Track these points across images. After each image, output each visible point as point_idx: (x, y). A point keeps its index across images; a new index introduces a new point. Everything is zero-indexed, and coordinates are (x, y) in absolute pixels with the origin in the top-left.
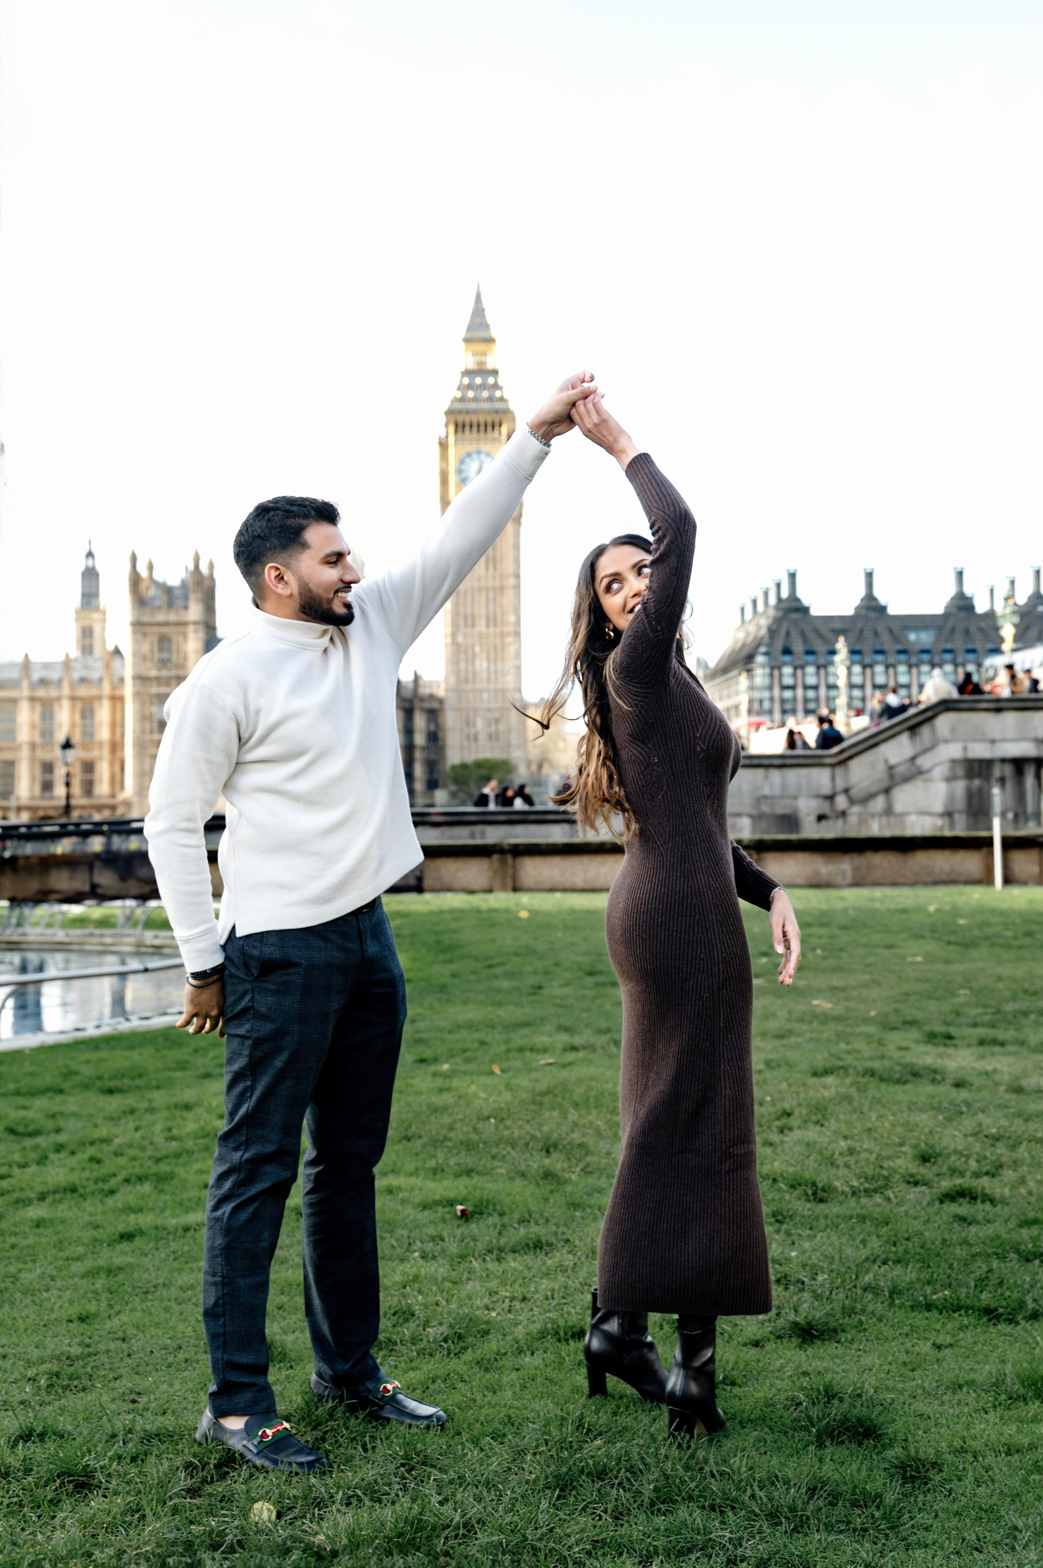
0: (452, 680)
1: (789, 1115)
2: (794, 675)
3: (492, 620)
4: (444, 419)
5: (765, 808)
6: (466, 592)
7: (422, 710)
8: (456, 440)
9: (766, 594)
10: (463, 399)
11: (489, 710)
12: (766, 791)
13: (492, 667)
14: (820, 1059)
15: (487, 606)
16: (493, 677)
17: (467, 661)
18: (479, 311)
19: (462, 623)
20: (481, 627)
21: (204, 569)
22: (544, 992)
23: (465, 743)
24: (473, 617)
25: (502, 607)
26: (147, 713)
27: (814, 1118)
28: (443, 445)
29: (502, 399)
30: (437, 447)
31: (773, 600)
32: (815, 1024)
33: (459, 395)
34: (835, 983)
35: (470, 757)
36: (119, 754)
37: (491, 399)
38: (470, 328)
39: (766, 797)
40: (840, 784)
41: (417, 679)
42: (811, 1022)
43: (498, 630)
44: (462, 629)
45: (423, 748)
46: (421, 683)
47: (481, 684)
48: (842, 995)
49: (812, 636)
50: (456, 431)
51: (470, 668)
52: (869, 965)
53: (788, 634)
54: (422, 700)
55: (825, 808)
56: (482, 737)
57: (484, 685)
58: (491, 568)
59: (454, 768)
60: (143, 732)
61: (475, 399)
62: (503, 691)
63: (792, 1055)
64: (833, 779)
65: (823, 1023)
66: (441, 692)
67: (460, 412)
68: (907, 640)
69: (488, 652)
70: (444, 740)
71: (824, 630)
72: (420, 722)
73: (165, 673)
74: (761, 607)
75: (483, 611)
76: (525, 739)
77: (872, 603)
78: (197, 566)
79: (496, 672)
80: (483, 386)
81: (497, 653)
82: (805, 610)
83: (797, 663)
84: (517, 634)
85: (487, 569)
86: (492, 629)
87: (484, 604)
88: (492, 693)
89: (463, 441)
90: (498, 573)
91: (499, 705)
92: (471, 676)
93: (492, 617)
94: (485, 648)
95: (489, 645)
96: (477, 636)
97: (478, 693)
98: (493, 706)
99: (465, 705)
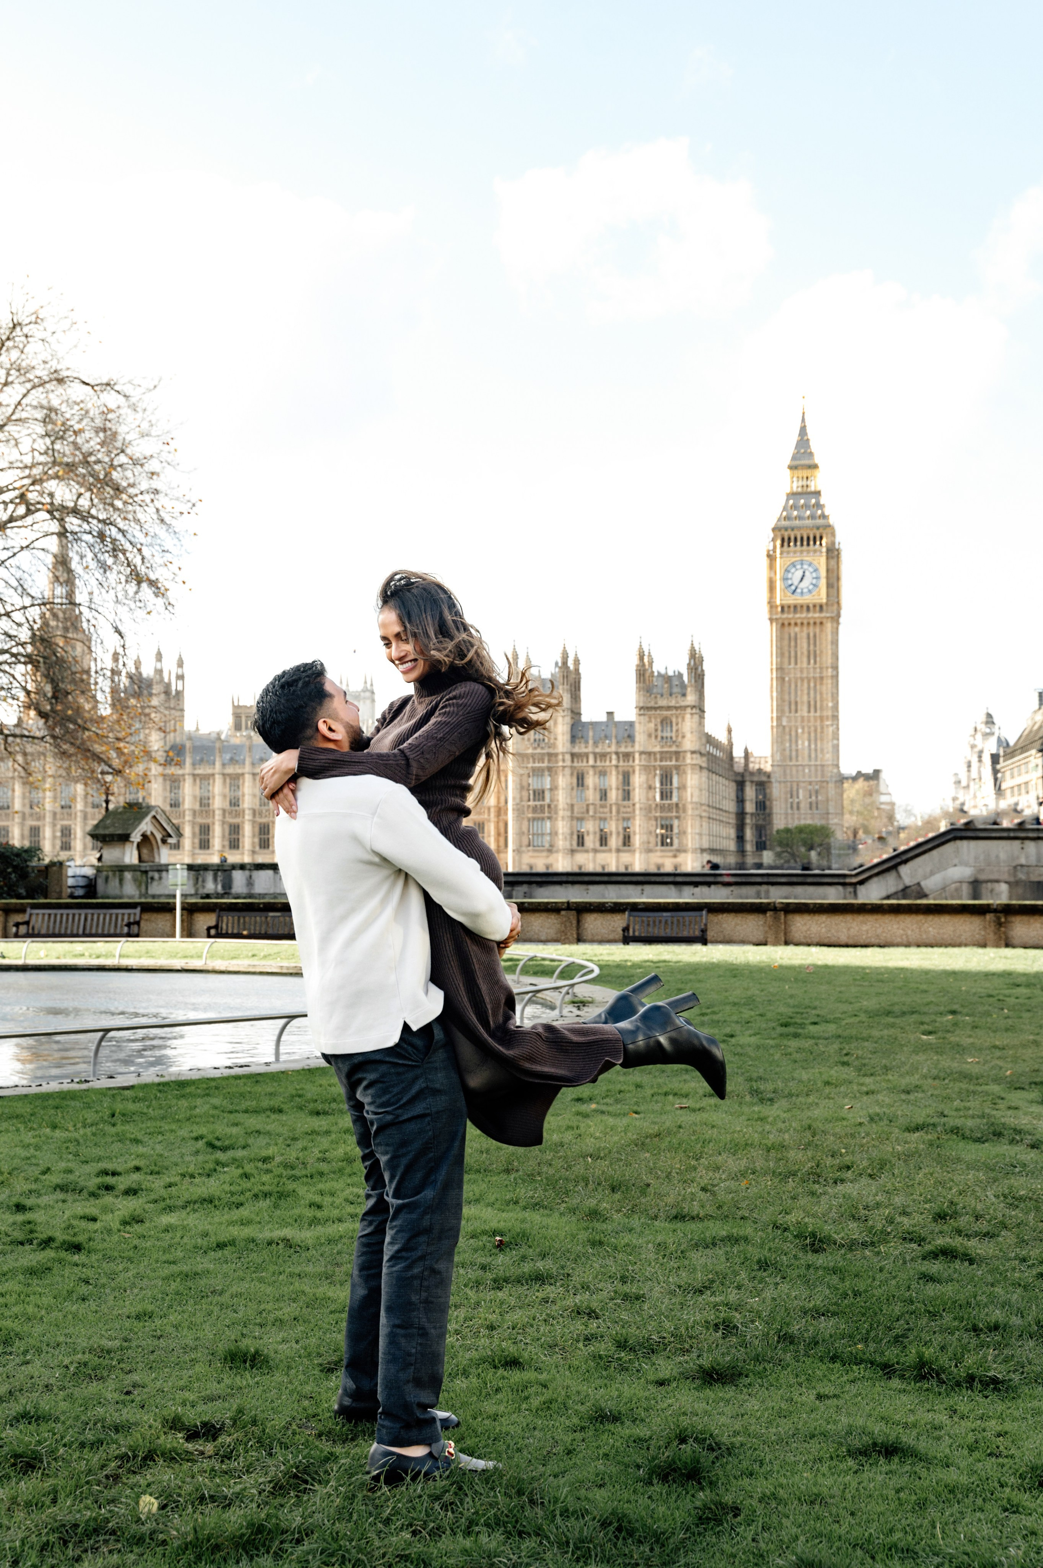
0: (778, 757)
3: (812, 706)
4: (772, 535)
6: (790, 681)
7: (752, 782)
8: (781, 553)
10: (787, 518)
11: (810, 783)
13: (813, 746)
15: (809, 694)
16: (813, 755)
17: (790, 741)
18: (803, 441)
19: (787, 709)
20: (803, 711)
21: (571, 664)
23: (789, 811)
24: (796, 703)
25: (821, 694)
26: (525, 784)
28: (771, 557)
29: (824, 516)
30: (765, 558)
33: (785, 514)
35: (793, 823)
36: (502, 817)
37: (812, 517)
38: (794, 458)
41: (747, 755)
43: (818, 714)
44: (787, 715)
45: (752, 814)
46: (752, 759)
47: (803, 760)
50: (782, 545)
51: (794, 747)
54: (752, 774)
56: (804, 806)
57: (806, 762)
58: (812, 661)
59: (778, 831)
60: (521, 800)
61: (799, 518)
62: (823, 766)
66: (768, 768)
67: (786, 529)
69: (809, 733)
70: (771, 808)
72: (750, 792)
73: (539, 751)
75: (805, 698)
76: (843, 807)
78: (565, 663)
79: (816, 750)
80: (806, 506)
81: (816, 735)
84: (835, 718)
85: (809, 663)
86: (812, 714)
87: (806, 692)
88: (813, 768)
89: (788, 552)
90: (818, 665)
91: (819, 779)
92: (794, 754)
93: (812, 703)
94: (806, 729)
95: (809, 727)
96: (799, 719)
97: (800, 768)
98: (813, 779)
99: (789, 779)
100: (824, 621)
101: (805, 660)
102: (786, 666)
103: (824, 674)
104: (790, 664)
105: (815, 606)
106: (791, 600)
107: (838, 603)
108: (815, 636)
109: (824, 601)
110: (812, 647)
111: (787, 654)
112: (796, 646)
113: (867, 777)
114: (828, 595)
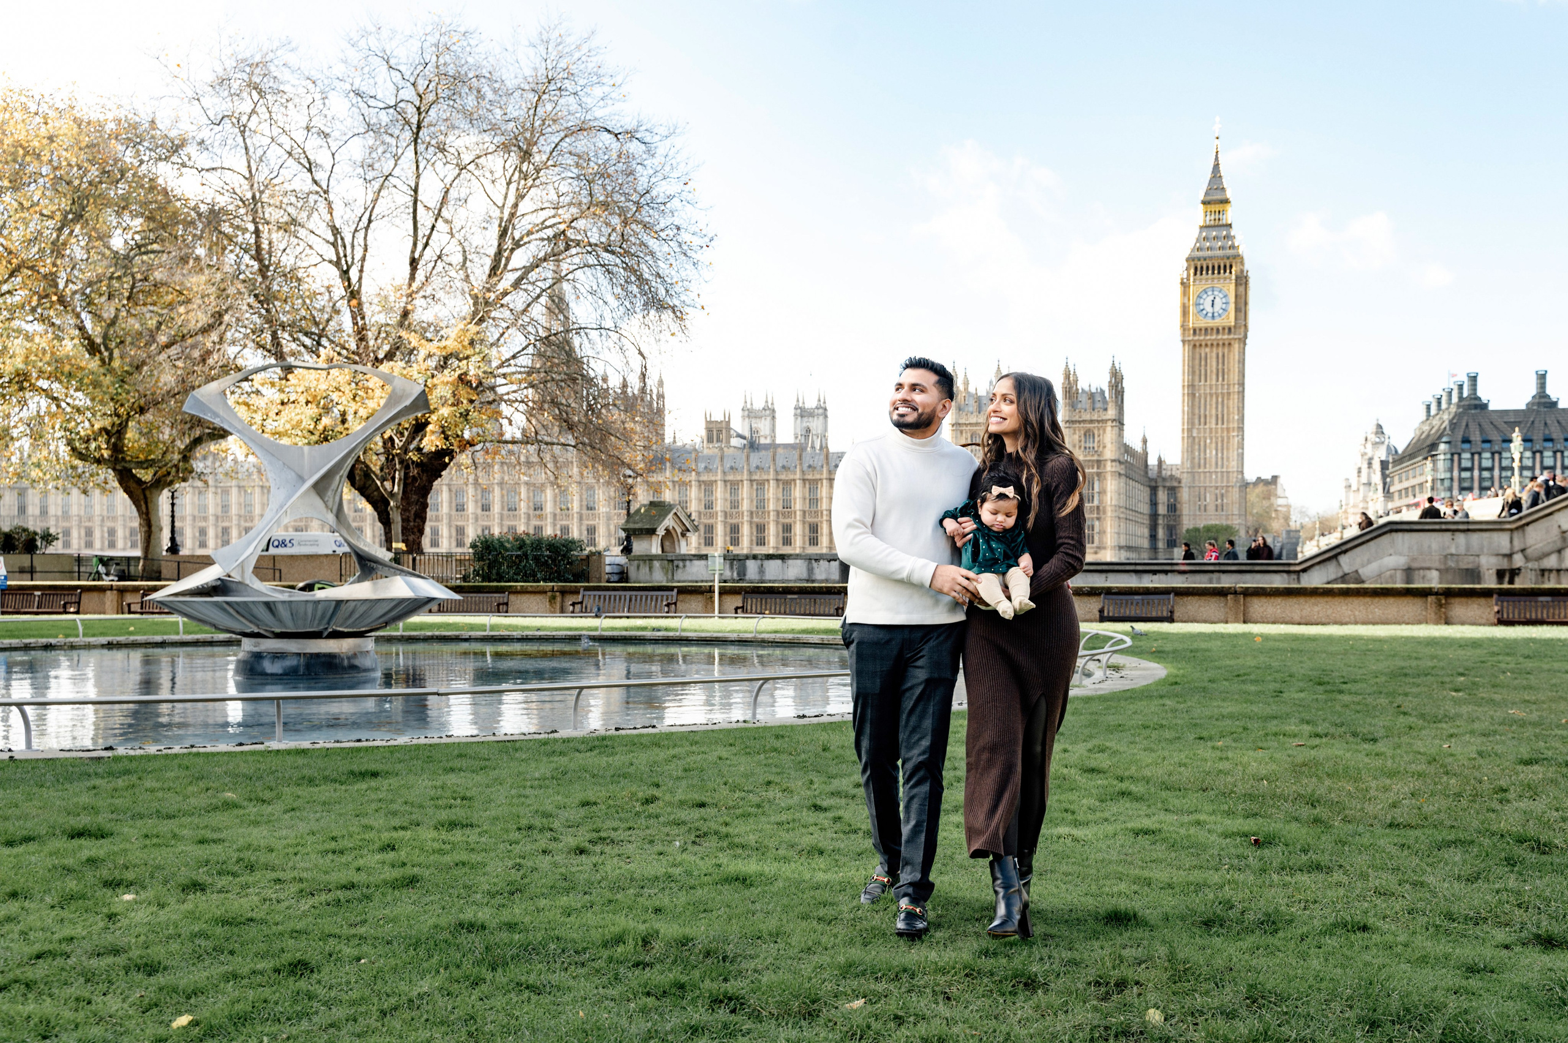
0: (1188, 464)
1: (1505, 791)
2: (1472, 459)
3: (1220, 419)
4: (1186, 265)
5: (1452, 564)
6: (1200, 396)
7: (1164, 487)
8: (1195, 281)
9: (1450, 394)
10: (1201, 249)
11: (1217, 488)
12: (1453, 551)
13: (1220, 455)
14: (1525, 752)
15: (1217, 408)
16: (1220, 463)
17: (1200, 450)
18: (1216, 178)
19: (1197, 421)
20: (1212, 423)
22: (1284, 695)
23: (1197, 513)
24: (1206, 416)
25: (1229, 407)
27: (1527, 795)
28: (1185, 285)
29: (1233, 247)
30: (1181, 285)
31: (1455, 399)
32: (1514, 727)
33: (1198, 245)
34: (1527, 698)
35: (1201, 523)
37: (1224, 247)
38: (1208, 194)
39: (1452, 555)
40: (1517, 545)
41: (1160, 462)
42: (1511, 726)
43: (1225, 426)
44: (1197, 426)
45: (1164, 516)
46: (1164, 467)
47: (1211, 467)
48: (1534, 707)
49: (1487, 427)
50: (1196, 274)
51: (1203, 456)
52: (1555, 685)
53: (1467, 426)
54: (1164, 479)
55: (1504, 564)
56: (1211, 508)
57: (1213, 469)
58: (1221, 379)
59: (1188, 531)
61: (1211, 248)
62: (1228, 472)
63: (1499, 748)
64: (1511, 542)
65: (1522, 726)
66: (1179, 473)
67: (1200, 259)
69: (1217, 443)
70: (1181, 510)
71: (1499, 422)
72: (1162, 496)
74: (1444, 406)
75: (1214, 412)
77: (1545, 399)
79: (1222, 458)
80: (1218, 237)
81: (1224, 445)
82: (1484, 407)
83: (1473, 450)
84: (1241, 429)
85: (1217, 380)
86: (1220, 426)
87: (1214, 406)
88: (1220, 474)
89: (1201, 280)
90: (1226, 382)
91: (1225, 484)
92: (1203, 461)
93: (1220, 416)
94: (1214, 440)
95: (1217, 438)
96: (1208, 430)
97: (1208, 474)
98: (1220, 484)
99: (1197, 484)
100: (1234, 342)
101: (1214, 377)
102: (1196, 382)
103: (1232, 390)
104: (1200, 380)
105: (1224, 328)
106: (1203, 323)
107: (1246, 326)
108: (1223, 356)
109: (1234, 323)
110: (1221, 366)
111: (1197, 372)
112: (1206, 365)
113: (1266, 483)
114: (1237, 318)
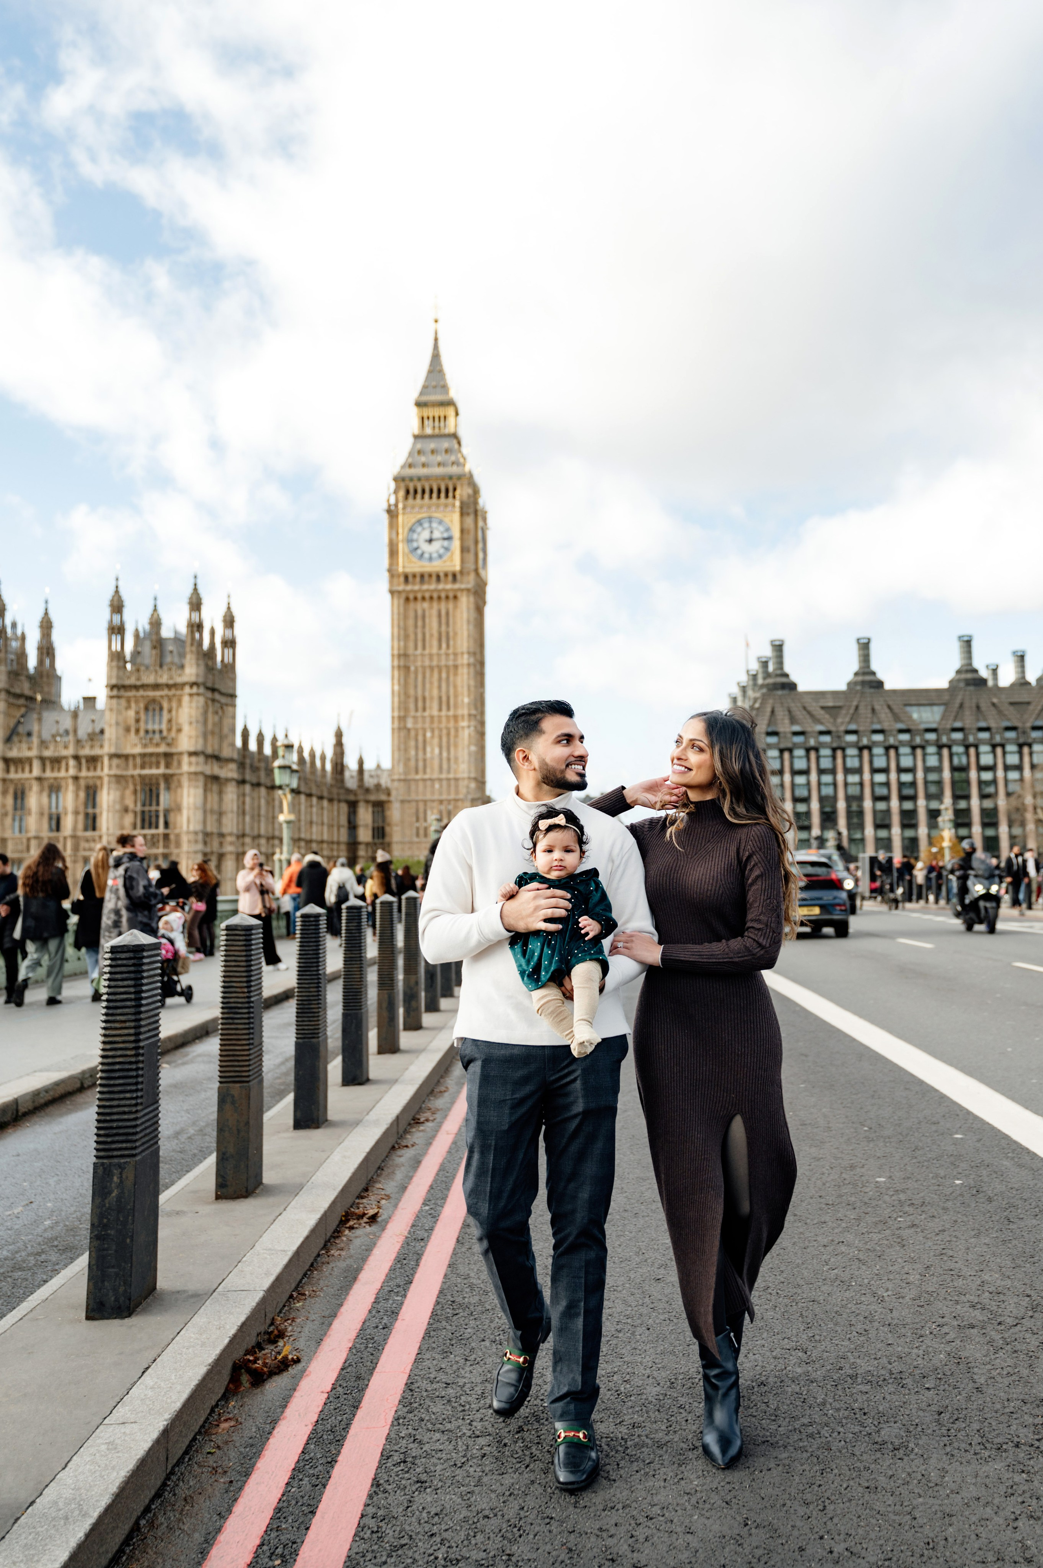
0: (401, 769)
4: (393, 485)
6: (416, 670)
7: (367, 802)
8: (404, 508)
10: (414, 465)
11: (441, 802)
13: (445, 754)
15: (440, 687)
16: (445, 766)
17: (417, 748)
18: (436, 369)
19: (412, 706)
23: (414, 838)
24: (424, 699)
25: (455, 687)
28: (392, 513)
30: (386, 514)
33: (410, 459)
37: (444, 464)
38: (423, 392)
41: (362, 766)
43: (451, 713)
44: (412, 713)
45: (367, 844)
46: (367, 772)
47: (433, 773)
49: (799, 714)
50: (406, 498)
51: (421, 756)
53: (773, 712)
54: (367, 791)
57: (435, 775)
58: (444, 645)
61: (428, 465)
62: (456, 780)
66: (387, 782)
67: (411, 479)
68: (910, 717)
69: (440, 737)
70: (392, 836)
71: (812, 707)
72: (365, 815)
75: (435, 692)
77: (869, 678)
79: (449, 759)
80: (439, 450)
81: (449, 739)
82: (793, 687)
83: (782, 746)
85: (440, 647)
86: (444, 713)
87: (436, 684)
88: (445, 783)
89: (413, 507)
90: (451, 651)
91: (452, 797)
92: (421, 764)
93: (444, 699)
94: (436, 733)
95: (440, 730)
96: (428, 720)
97: (429, 783)
98: (444, 797)
99: (413, 796)
100: (459, 594)
101: (435, 643)
102: (411, 651)
103: (459, 662)
104: (416, 648)
105: (446, 575)
106: (416, 566)
107: (483, 571)
108: (447, 614)
109: (458, 568)
110: (443, 628)
111: (412, 637)
112: (424, 626)
114: (463, 561)
